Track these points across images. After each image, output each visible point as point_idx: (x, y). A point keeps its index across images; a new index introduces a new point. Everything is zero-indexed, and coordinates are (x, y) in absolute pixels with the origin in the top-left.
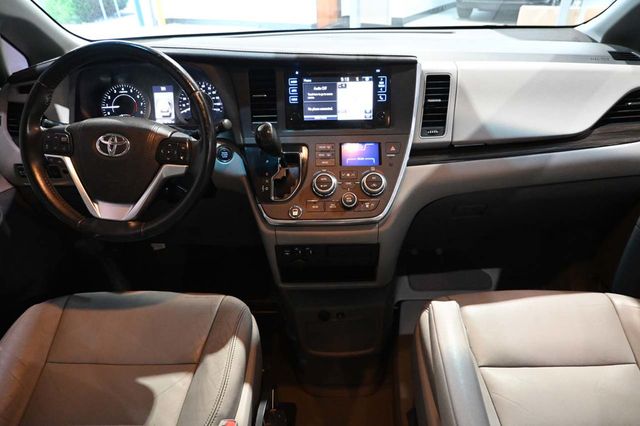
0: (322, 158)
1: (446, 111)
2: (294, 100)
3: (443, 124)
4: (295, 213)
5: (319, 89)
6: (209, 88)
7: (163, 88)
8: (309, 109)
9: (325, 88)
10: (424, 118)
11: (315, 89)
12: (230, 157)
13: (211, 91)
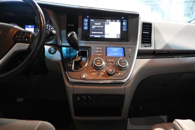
0: (98, 53)
1: (151, 38)
2: (86, 28)
3: (150, 43)
4: (84, 76)
5: (97, 24)
6: (50, 27)
7: (30, 26)
8: (93, 32)
9: (100, 24)
10: (142, 40)
11: (95, 24)
12: (55, 52)
13: (50, 28)
